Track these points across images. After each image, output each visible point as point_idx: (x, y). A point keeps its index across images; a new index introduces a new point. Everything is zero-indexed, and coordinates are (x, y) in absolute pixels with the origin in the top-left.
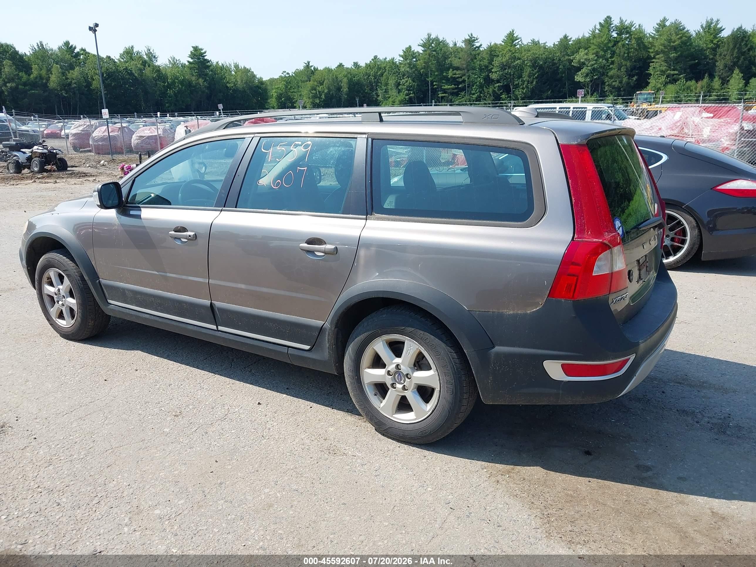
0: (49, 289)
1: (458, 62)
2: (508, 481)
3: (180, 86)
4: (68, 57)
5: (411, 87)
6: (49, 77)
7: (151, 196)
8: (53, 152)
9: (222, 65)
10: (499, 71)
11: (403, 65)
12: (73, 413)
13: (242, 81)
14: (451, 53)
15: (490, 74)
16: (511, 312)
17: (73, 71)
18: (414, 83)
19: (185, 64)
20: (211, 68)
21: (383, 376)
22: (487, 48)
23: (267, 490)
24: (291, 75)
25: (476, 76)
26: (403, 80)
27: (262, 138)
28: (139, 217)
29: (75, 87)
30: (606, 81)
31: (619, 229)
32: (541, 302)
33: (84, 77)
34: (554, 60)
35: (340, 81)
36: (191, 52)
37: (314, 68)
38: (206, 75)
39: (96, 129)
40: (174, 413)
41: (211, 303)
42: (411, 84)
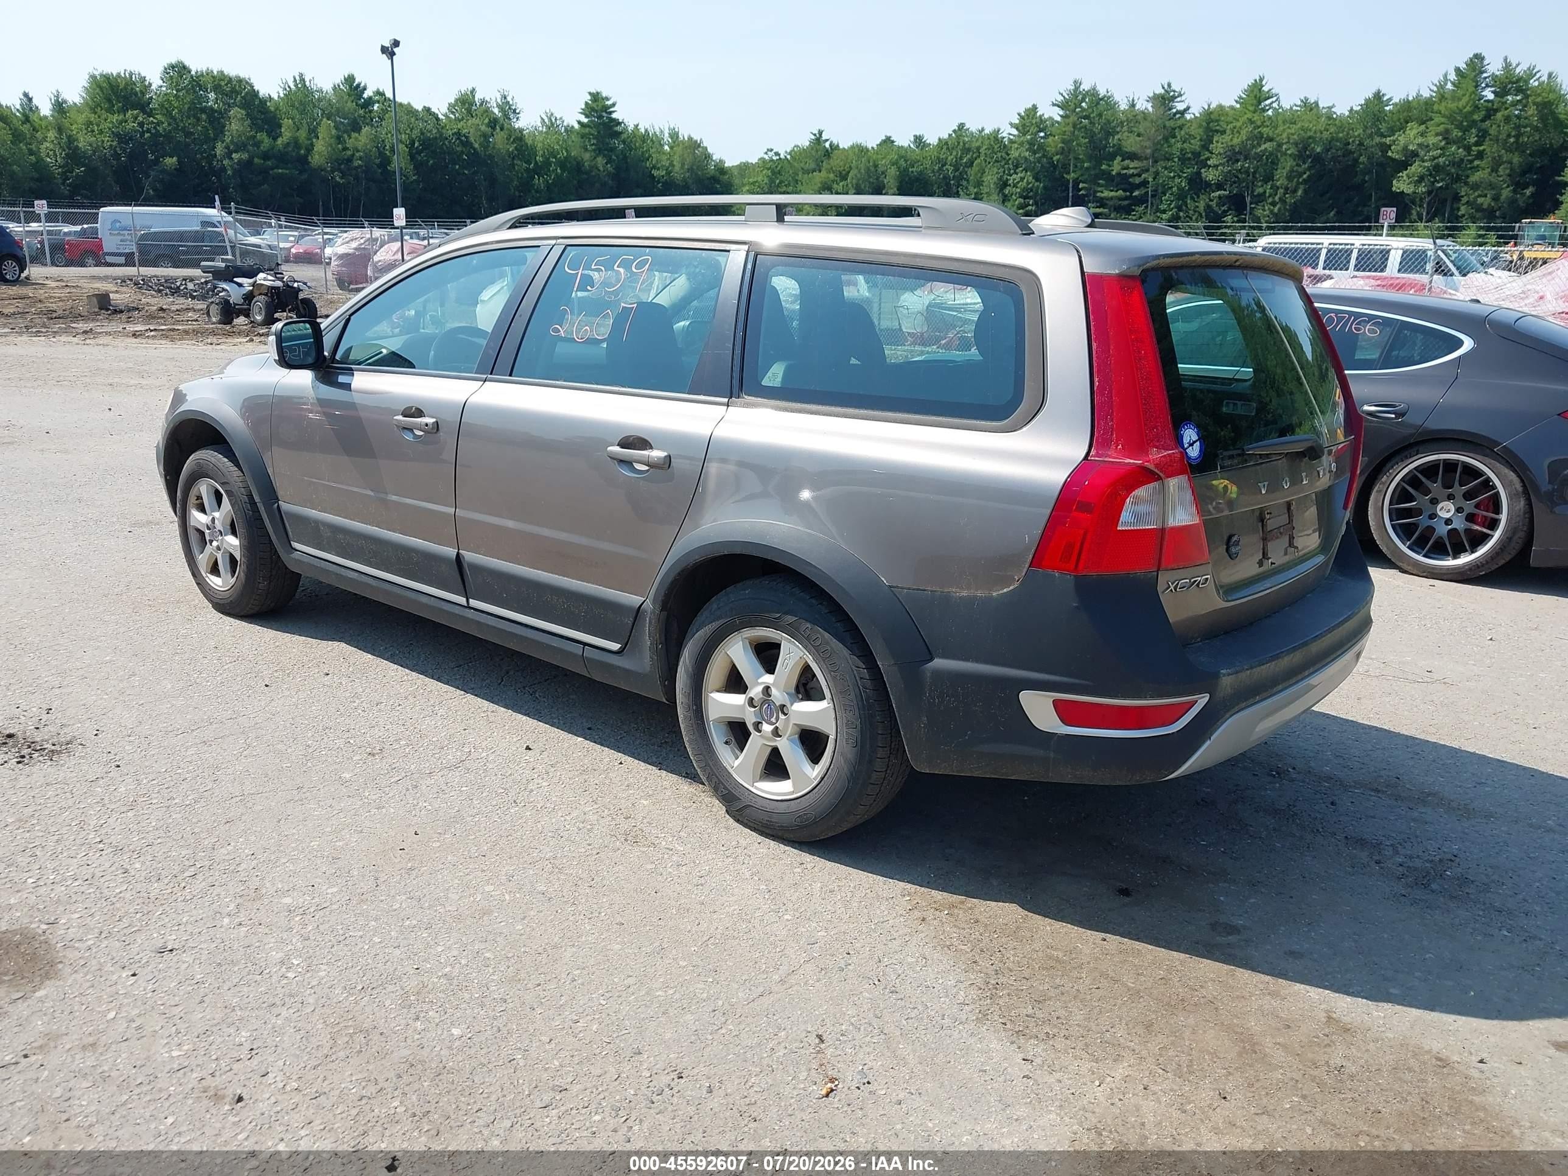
0: (199, 518)
1: (1136, 142)
2: (944, 920)
3: (559, 171)
4: (350, 105)
5: (1032, 190)
6: (312, 145)
7: (381, 352)
8: (292, 287)
9: (646, 130)
10: (1222, 164)
11: (1016, 146)
12: (195, 733)
13: (683, 165)
14: (1122, 122)
15: (1203, 170)
16: (964, 593)
17: (357, 135)
18: (1036, 184)
19: (573, 127)
20: (624, 136)
21: (741, 708)
22: (1200, 114)
23: (488, 888)
24: (782, 156)
25: (1172, 175)
26: (1014, 176)
27: (569, 248)
28: (347, 387)
29: (360, 166)
30: (1463, 194)
31: (1191, 445)
32: (1019, 574)
33: (377, 147)
34: (1349, 144)
35: (883, 173)
36: (586, 103)
37: (831, 145)
38: (612, 149)
39: (381, 246)
40: (369, 750)
41: (458, 554)
42: (1030, 186)
